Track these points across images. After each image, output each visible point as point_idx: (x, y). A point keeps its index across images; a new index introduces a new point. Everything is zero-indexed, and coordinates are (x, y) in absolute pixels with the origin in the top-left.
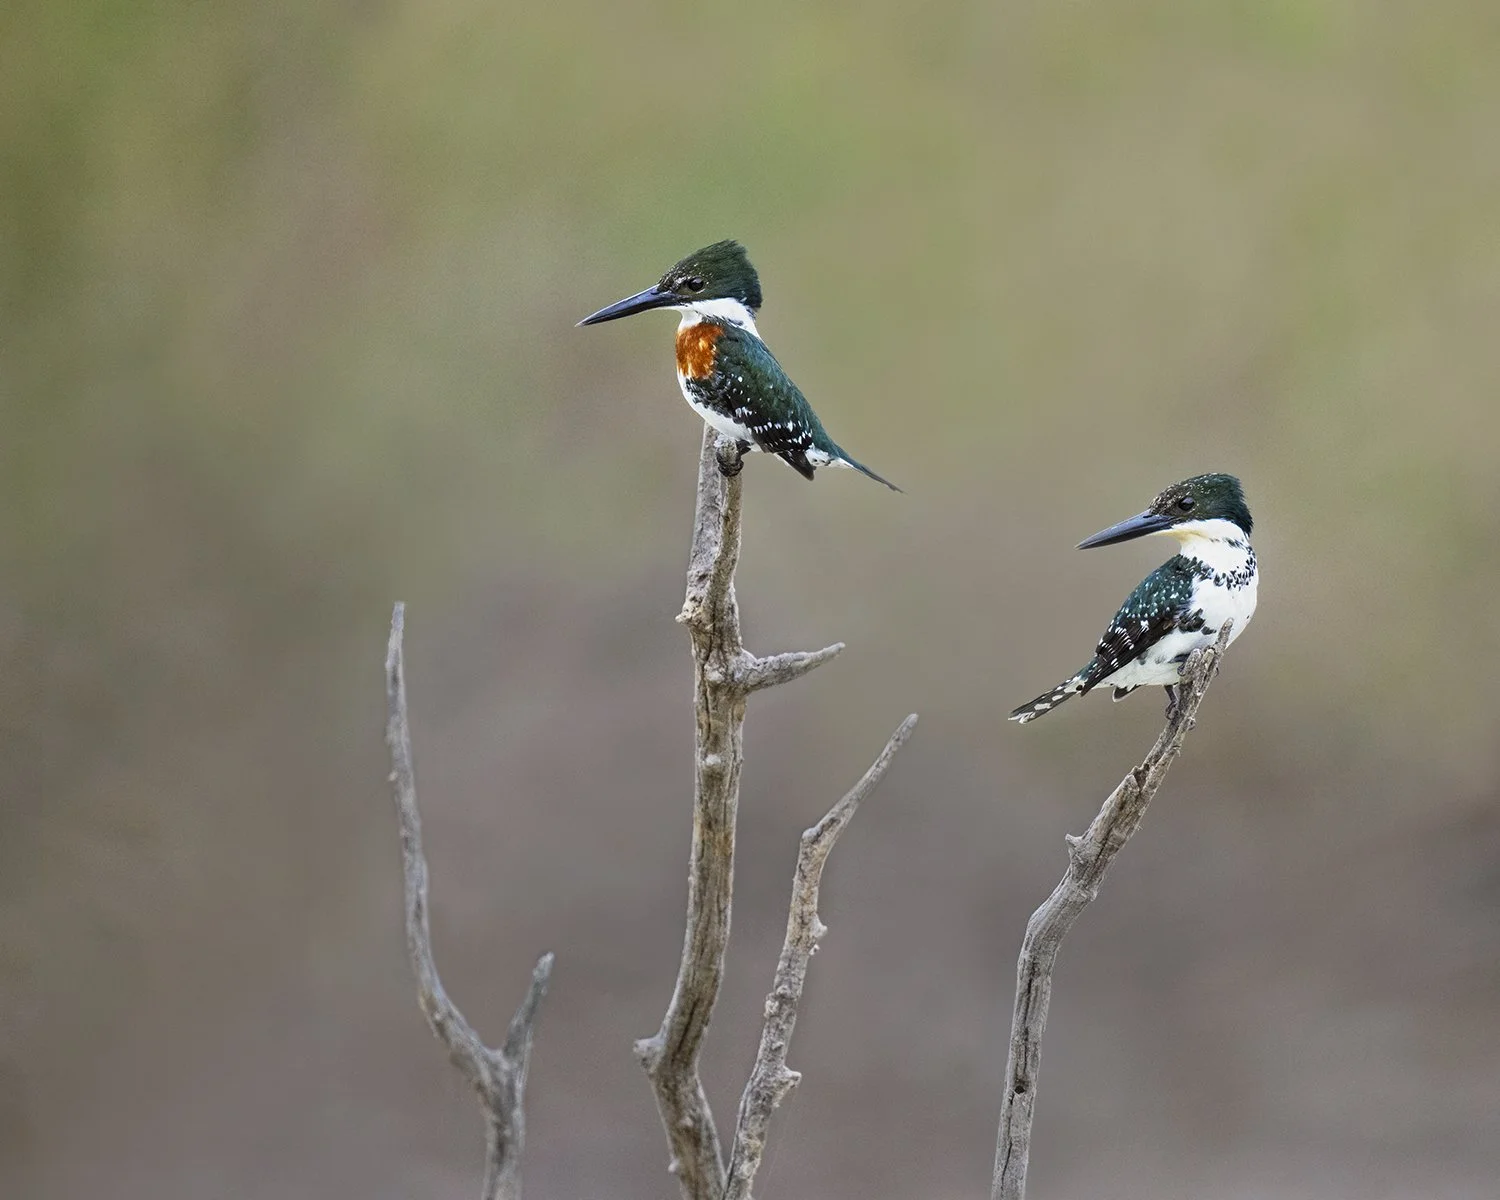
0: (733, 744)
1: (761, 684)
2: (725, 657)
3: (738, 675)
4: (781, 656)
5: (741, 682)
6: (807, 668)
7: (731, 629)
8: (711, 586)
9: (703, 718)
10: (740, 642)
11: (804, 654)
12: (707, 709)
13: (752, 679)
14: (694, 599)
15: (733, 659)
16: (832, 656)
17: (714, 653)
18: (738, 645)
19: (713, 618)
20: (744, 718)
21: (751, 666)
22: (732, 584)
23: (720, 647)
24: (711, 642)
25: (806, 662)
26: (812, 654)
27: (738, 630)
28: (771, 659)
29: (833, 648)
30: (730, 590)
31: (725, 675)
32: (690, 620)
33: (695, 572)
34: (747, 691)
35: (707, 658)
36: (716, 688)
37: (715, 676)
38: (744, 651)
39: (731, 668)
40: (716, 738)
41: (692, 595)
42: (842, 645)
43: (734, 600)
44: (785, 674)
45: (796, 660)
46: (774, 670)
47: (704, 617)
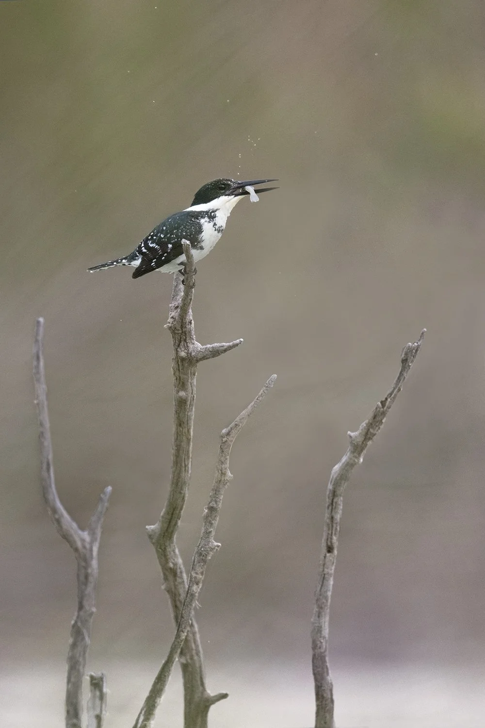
0: (191, 386)
1: (204, 358)
2: (187, 344)
3: (193, 354)
4: (213, 345)
5: (195, 357)
6: (225, 351)
7: (190, 332)
8: (180, 311)
9: (177, 373)
10: (194, 339)
11: (224, 344)
12: (179, 370)
13: (200, 356)
14: (172, 317)
15: (191, 346)
16: (237, 345)
17: (182, 343)
18: (193, 339)
19: (182, 327)
20: (196, 374)
21: (199, 349)
22: (190, 311)
23: (185, 340)
24: (181, 338)
25: (225, 347)
26: (228, 344)
27: (193, 332)
28: (209, 346)
29: (238, 341)
30: (189, 313)
31: (187, 353)
32: (171, 327)
33: (173, 305)
34: (197, 361)
35: (179, 346)
36: (183, 359)
37: (183, 354)
38: (196, 342)
39: (190, 350)
40: (183, 383)
41: (171, 316)
42: (242, 340)
43: (191, 318)
44: (216, 353)
45: (220, 347)
46: (210, 351)
47: (178, 327)
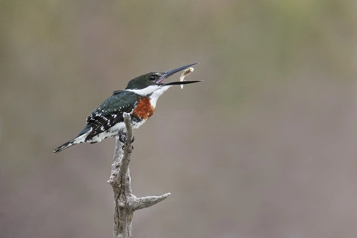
0: (128, 230)
1: (138, 208)
2: (125, 197)
3: (130, 204)
4: (146, 197)
5: (131, 207)
6: (156, 202)
7: (128, 187)
8: (120, 170)
9: (117, 220)
10: (131, 192)
11: (155, 197)
12: (118, 217)
13: (135, 206)
14: (114, 175)
15: (128, 198)
16: (166, 197)
17: (121, 195)
18: (130, 192)
19: (121, 182)
20: (132, 220)
21: (135, 201)
22: (128, 169)
23: (124, 193)
24: (120, 191)
25: (156, 199)
26: (158, 197)
27: (130, 187)
28: (143, 198)
29: (166, 195)
30: (127, 172)
31: (125, 204)
32: (112, 183)
33: (115, 164)
34: (133, 210)
35: (118, 197)
36: (122, 208)
37: (122, 204)
38: (133, 195)
39: (128, 201)
40: (122, 227)
41: (113, 173)
42: (170, 194)
43: (129, 175)
44: (148, 204)
45: (152, 199)
46: (144, 202)
47: (118, 182)
